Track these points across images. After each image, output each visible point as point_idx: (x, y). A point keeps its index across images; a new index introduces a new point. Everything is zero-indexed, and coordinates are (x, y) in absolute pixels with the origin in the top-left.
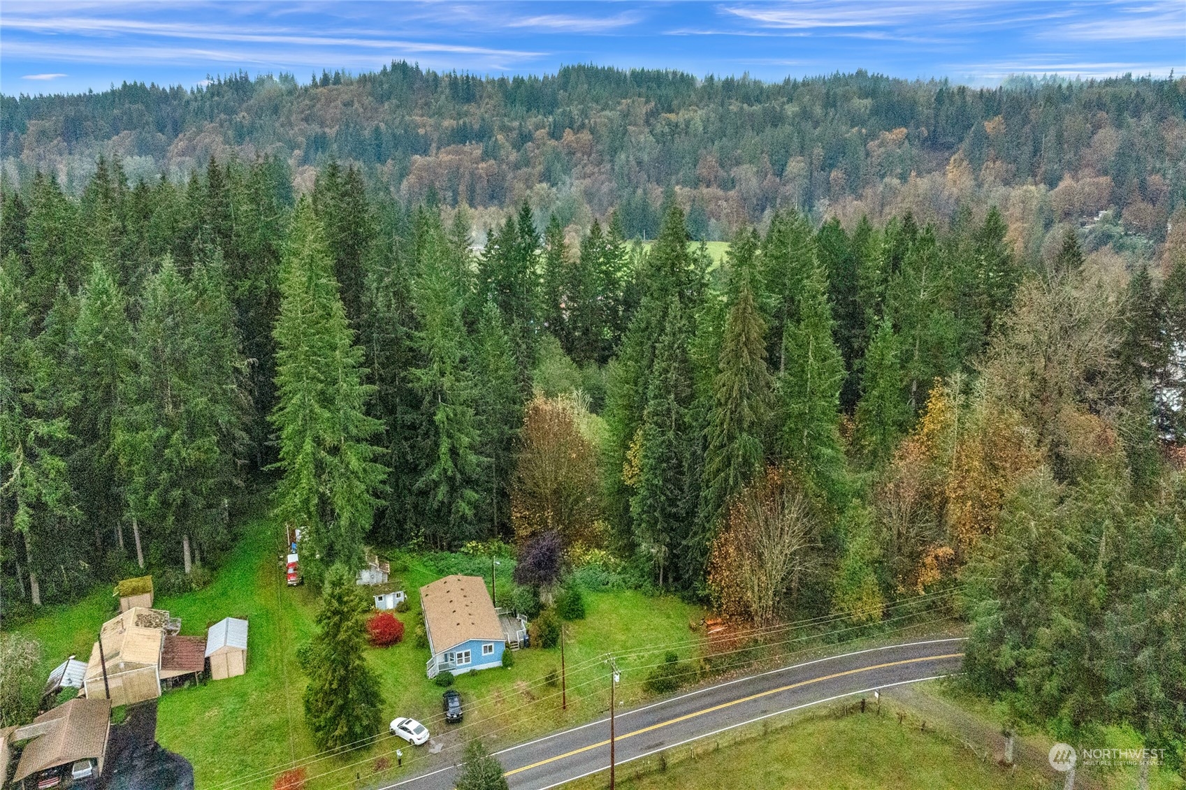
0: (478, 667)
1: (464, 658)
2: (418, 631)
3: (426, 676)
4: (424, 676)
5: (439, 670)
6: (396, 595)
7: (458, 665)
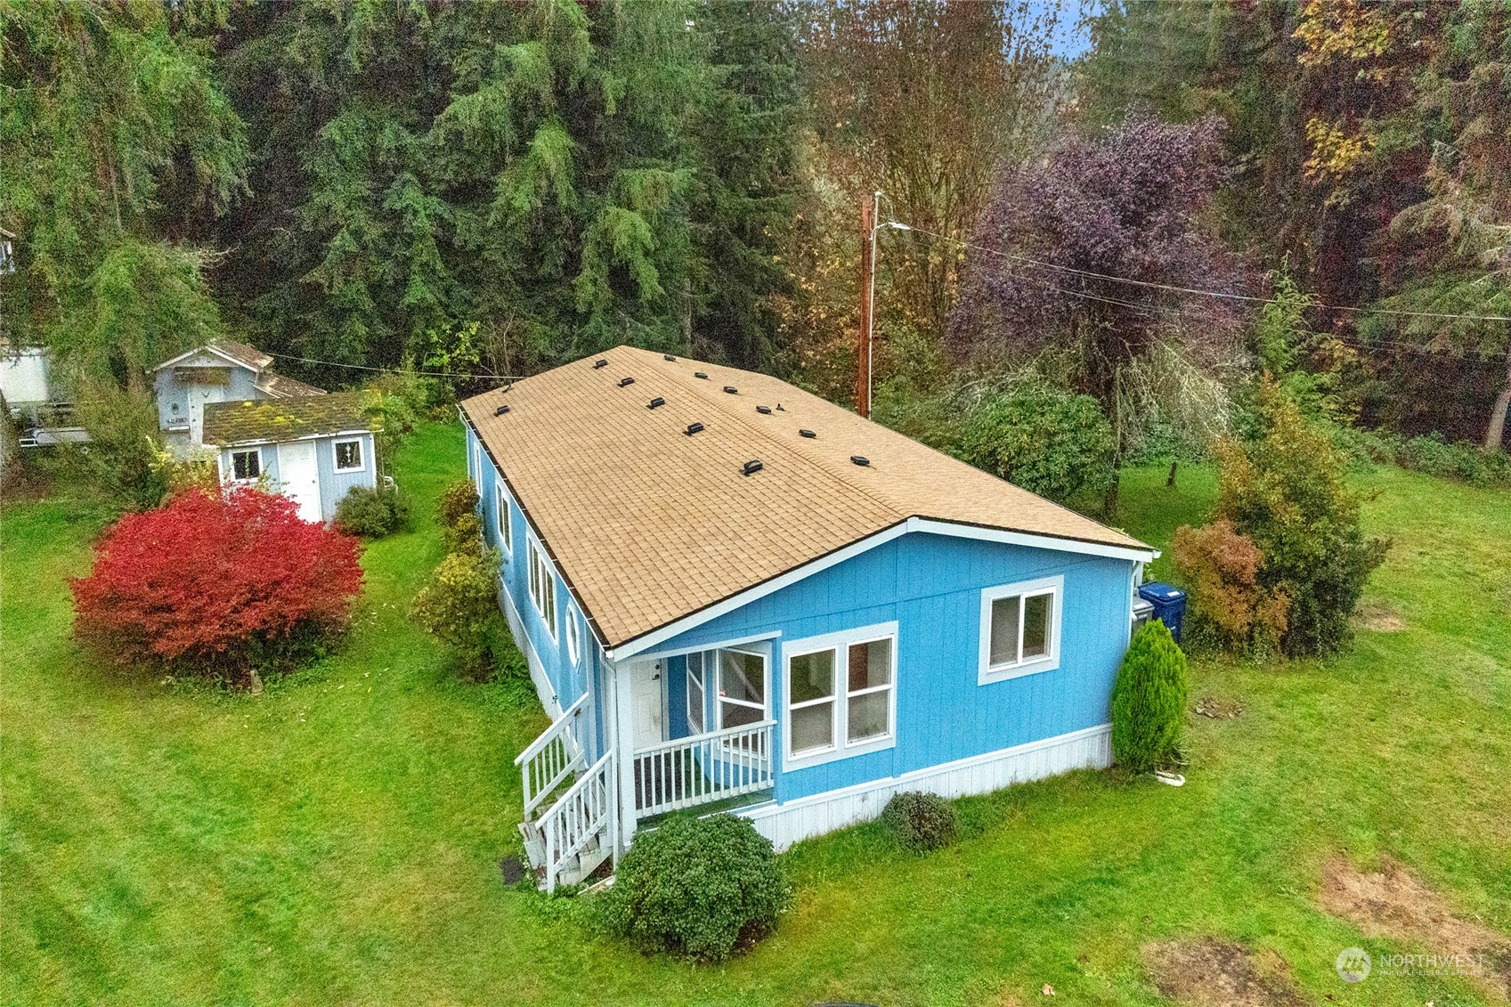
1: (840, 694)
2: (461, 565)
4: (497, 873)
5: (639, 806)
6: (334, 447)
7: (796, 761)
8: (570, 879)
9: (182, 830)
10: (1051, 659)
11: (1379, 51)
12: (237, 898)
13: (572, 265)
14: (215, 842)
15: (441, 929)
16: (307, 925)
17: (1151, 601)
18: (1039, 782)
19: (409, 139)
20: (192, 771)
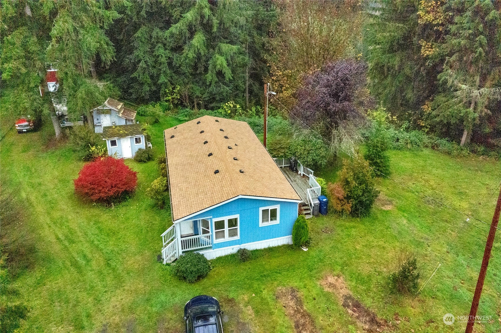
0: (251, 246)
1: (226, 229)
2: (157, 183)
3: (160, 258)
4: (156, 258)
5: (182, 249)
6: (134, 139)
7: (216, 241)
8: (169, 262)
9: (96, 242)
10: (277, 222)
11: (440, 22)
12: (106, 259)
13: (206, 70)
14: (101, 246)
15: (143, 269)
16: (118, 267)
17: (320, 201)
18: (275, 247)
19: (160, 34)
20: (99, 228)
